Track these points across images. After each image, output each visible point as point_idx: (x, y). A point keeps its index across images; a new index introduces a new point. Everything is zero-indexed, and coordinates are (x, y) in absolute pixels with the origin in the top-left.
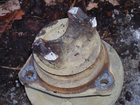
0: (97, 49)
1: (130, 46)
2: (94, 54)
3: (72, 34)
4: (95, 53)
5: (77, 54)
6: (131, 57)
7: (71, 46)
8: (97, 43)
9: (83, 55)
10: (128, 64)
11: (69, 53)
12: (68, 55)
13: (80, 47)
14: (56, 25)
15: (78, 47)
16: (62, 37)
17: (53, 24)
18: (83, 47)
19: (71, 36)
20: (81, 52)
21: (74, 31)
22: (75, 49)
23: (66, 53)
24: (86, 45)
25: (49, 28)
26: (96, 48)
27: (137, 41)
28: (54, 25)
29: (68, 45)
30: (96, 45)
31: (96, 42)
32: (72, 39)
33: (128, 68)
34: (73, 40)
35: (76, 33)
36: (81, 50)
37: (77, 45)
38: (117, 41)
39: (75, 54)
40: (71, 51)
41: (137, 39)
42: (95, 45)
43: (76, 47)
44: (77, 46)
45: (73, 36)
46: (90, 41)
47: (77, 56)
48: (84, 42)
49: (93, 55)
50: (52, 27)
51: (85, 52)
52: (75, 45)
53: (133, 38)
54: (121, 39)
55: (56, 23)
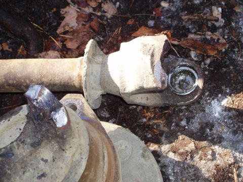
0: (79, 165)
1: (199, 134)
2: (71, 177)
3: (31, 137)
4: (73, 174)
5: (43, 175)
6: (199, 156)
7: (32, 160)
8: (81, 153)
9: (54, 176)
10: (193, 170)
11: (27, 174)
12: (24, 177)
13: (49, 161)
14: (17, 115)
15: (46, 161)
16: (15, 144)
17: (12, 114)
18: (54, 161)
19: (29, 140)
20: (51, 171)
21: (34, 132)
22: (40, 166)
23: (21, 173)
24: (59, 158)
25: (4, 122)
26: (77, 165)
27: (213, 121)
28: (13, 117)
29: (23, 159)
30: (77, 159)
31: (79, 151)
32: (29, 146)
33: (193, 178)
34: (31, 149)
35: (37, 136)
36: (50, 167)
37: (42, 157)
38: (173, 124)
39: (40, 175)
40: (31, 170)
41: (215, 117)
42: (77, 157)
43: (42, 162)
44: (42, 159)
45: (32, 140)
46: (63, 150)
47: (43, 178)
48: (55, 153)
49: (68, 178)
50: (9, 120)
51: (56, 171)
52: (40, 158)
53: (205, 116)
54: (182, 120)
55: (17, 112)
